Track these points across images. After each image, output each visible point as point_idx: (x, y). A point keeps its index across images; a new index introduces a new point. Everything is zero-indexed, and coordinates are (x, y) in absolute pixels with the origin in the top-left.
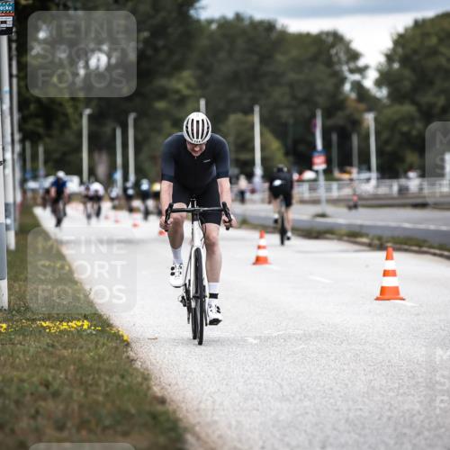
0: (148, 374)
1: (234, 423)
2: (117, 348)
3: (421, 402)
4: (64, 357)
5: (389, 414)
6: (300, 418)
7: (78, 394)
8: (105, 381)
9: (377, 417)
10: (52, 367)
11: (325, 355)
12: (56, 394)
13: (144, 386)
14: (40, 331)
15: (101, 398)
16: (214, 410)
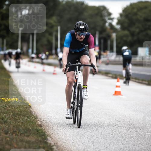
0: (37, 117)
1: (64, 134)
2: (26, 108)
3: (126, 129)
4: (9, 110)
5: (115, 133)
6: (86, 133)
7: (13, 122)
8: (22, 118)
9: (111, 134)
10: (5, 113)
11: (95, 113)
12: (5, 122)
13: (35, 121)
14: (2, 101)
15: (20, 124)
16: (57, 129)
